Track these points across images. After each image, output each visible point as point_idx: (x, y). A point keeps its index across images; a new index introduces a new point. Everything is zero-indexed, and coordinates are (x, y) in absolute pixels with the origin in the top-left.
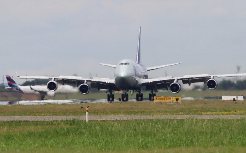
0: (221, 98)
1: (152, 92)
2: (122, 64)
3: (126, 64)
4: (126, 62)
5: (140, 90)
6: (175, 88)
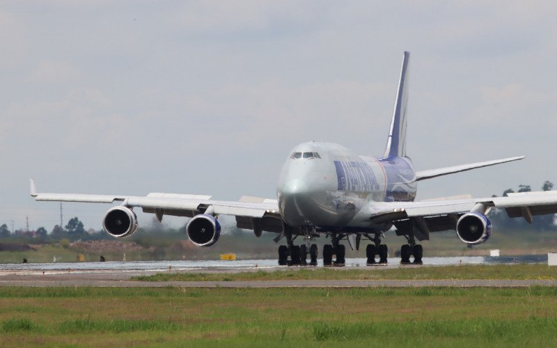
1: (411, 241)
2: (297, 155)
3: (309, 155)
4: (309, 151)
5: (378, 235)
6: (473, 228)
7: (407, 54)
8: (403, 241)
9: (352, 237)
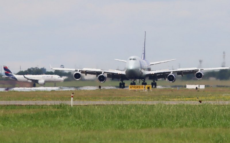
0: (185, 86)
1: (154, 81)
2: (131, 59)
3: (134, 59)
5: (144, 79)
6: (171, 78)
7: (145, 32)
8: (152, 81)
9: (138, 80)
